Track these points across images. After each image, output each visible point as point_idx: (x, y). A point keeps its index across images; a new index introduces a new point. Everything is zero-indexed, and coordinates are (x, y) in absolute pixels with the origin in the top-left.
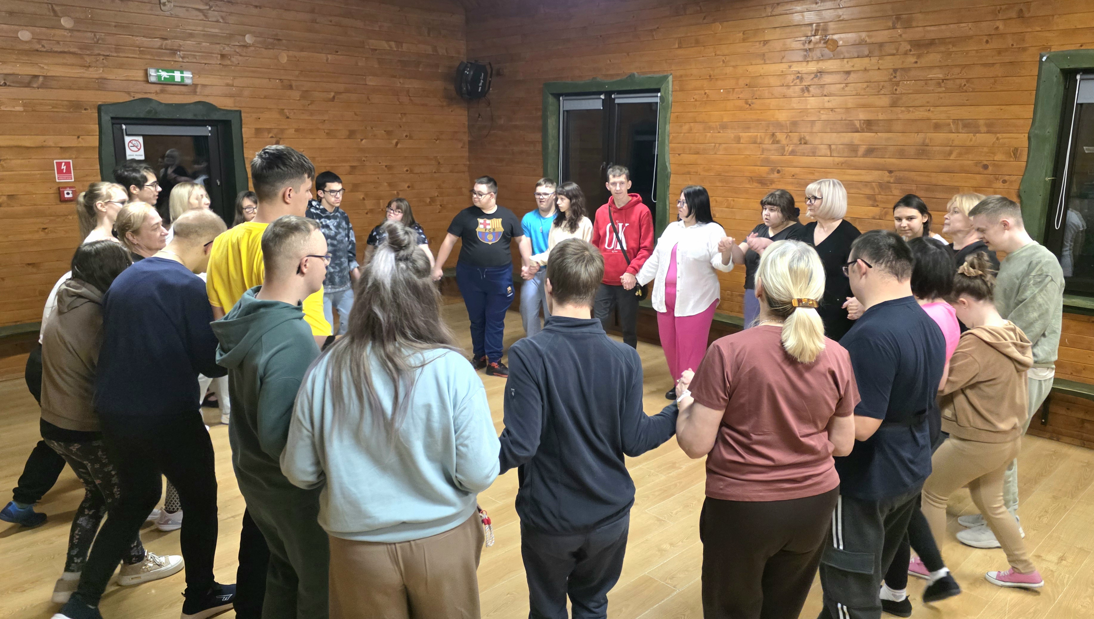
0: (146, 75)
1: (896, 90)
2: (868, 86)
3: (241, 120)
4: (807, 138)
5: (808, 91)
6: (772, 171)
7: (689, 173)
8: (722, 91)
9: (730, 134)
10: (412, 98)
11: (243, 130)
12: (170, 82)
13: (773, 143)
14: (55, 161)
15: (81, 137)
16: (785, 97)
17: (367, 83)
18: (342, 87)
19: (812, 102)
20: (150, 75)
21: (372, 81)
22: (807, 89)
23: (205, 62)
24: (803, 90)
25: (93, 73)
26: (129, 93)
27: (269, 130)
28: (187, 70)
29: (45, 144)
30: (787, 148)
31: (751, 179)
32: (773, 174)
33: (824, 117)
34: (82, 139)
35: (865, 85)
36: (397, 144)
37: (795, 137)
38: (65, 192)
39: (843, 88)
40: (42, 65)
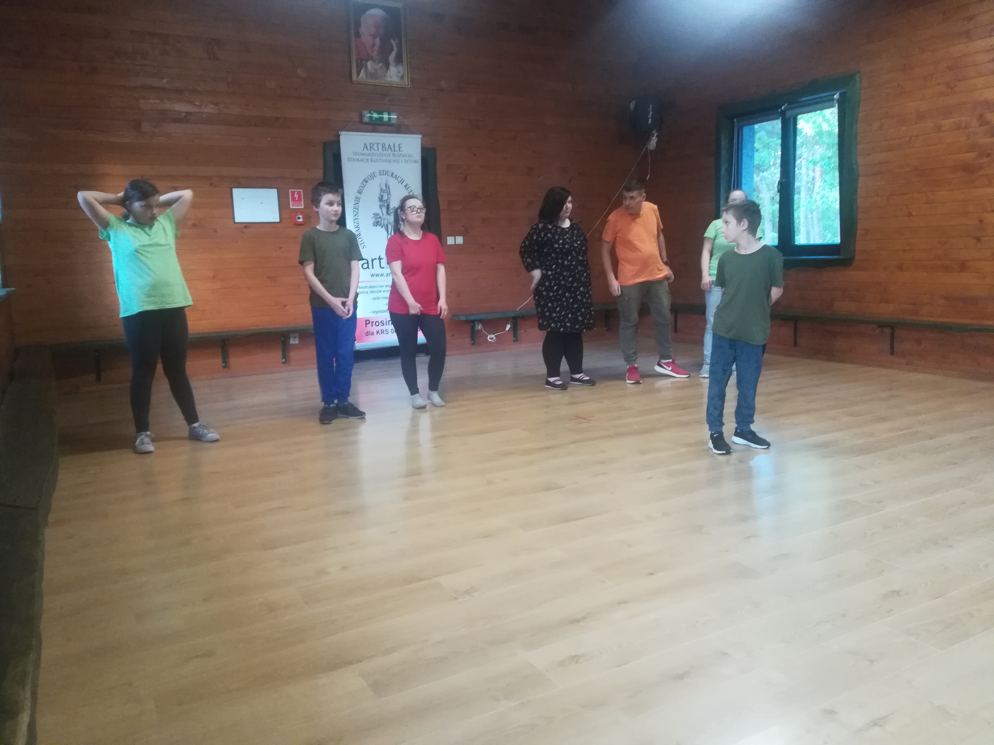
0: (361, 116)
3: (436, 157)
6: (980, 156)
7: (880, 173)
9: (929, 124)
11: (437, 166)
12: (380, 123)
14: (290, 190)
15: (310, 170)
20: (364, 116)
23: (408, 105)
25: (320, 115)
27: (459, 167)
28: (394, 111)
29: (284, 175)
31: (955, 168)
32: (982, 159)
38: (297, 217)
40: (282, 109)
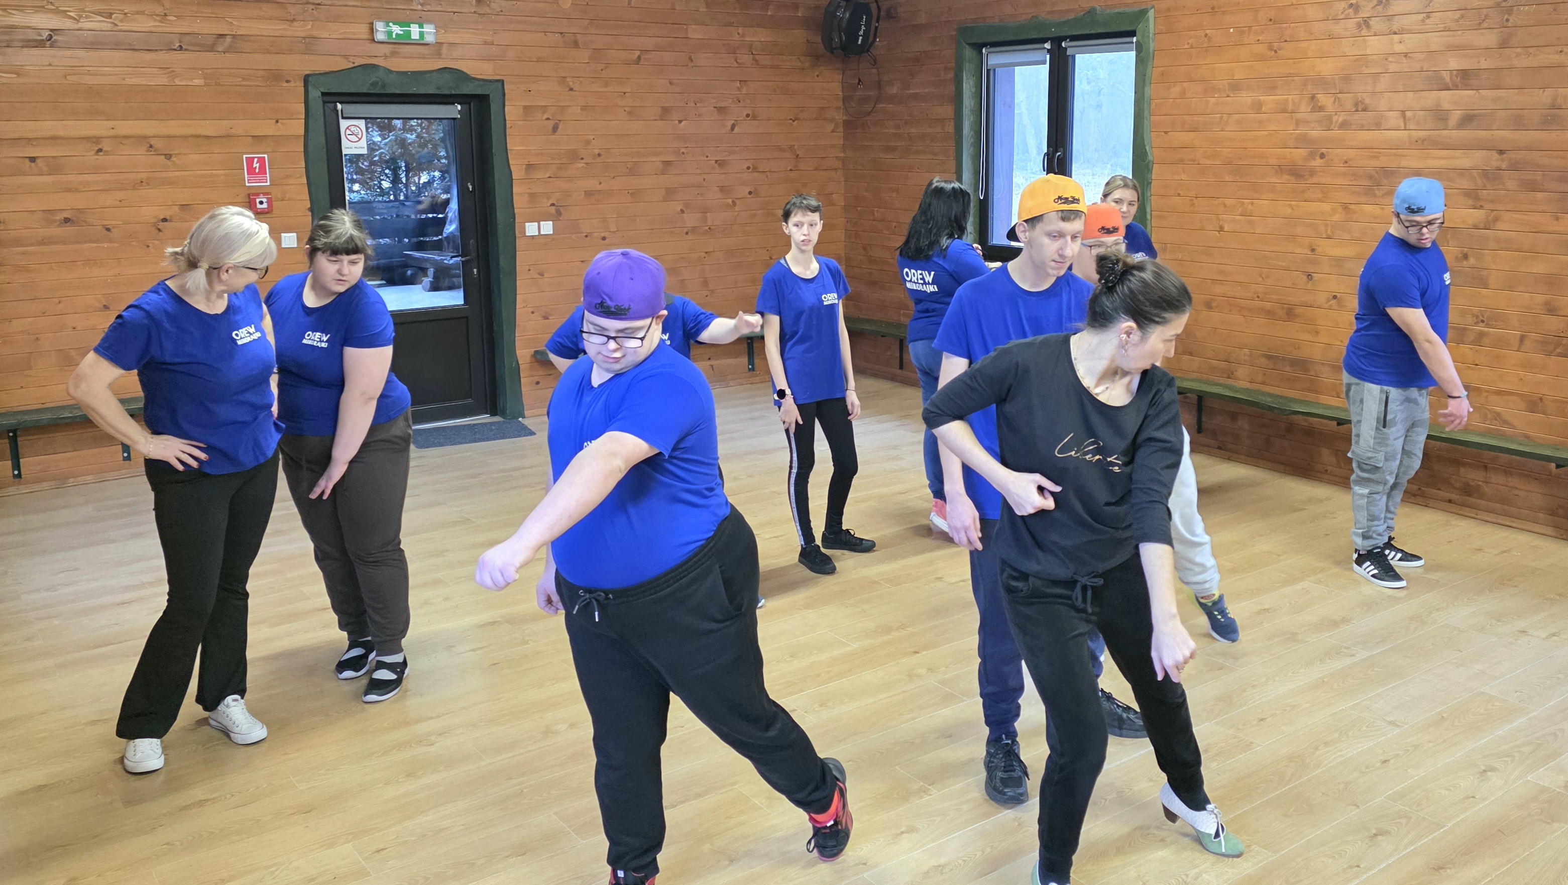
0: (372, 30)
1: (1507, 20)
2: (1462, 17)
3: (504, 95)
4: (1367, 101)
5: (1368, 26)
6: (1312, 155)
7: (1181, 161)
8: (1232, 30)
9: (1246, 98)
10: (757, 57)
11: (506, 108)
12: (404, 41)
13: (1313, 110)
14: (244, 156)
15: (280, 121)
16: (1331, 37)
17: (690, 36)
18: (649, 42)
19: (1375, 45)
20: (377, 31)
21: (696, 33)
22: (1366, 23)
23: (454, 10)
24: (1359, 26)
25: (299, 30)
26: (346, 57)
27: (544, 109)
28: (429, 22)
29: (233, 131)
30: (1335, 119)
31: (1280, 169)
32: (1315, 159)
33: (1393, 67)
34: (282, 124)
35: (1458, 15)
36: (733, 128)
37: (1348, 100)
38: (258, 200)
39: (1423, 21)
40: (230, 20)
